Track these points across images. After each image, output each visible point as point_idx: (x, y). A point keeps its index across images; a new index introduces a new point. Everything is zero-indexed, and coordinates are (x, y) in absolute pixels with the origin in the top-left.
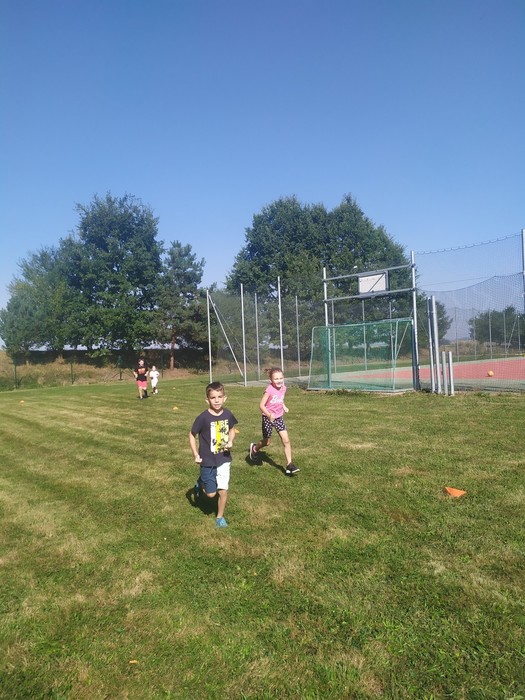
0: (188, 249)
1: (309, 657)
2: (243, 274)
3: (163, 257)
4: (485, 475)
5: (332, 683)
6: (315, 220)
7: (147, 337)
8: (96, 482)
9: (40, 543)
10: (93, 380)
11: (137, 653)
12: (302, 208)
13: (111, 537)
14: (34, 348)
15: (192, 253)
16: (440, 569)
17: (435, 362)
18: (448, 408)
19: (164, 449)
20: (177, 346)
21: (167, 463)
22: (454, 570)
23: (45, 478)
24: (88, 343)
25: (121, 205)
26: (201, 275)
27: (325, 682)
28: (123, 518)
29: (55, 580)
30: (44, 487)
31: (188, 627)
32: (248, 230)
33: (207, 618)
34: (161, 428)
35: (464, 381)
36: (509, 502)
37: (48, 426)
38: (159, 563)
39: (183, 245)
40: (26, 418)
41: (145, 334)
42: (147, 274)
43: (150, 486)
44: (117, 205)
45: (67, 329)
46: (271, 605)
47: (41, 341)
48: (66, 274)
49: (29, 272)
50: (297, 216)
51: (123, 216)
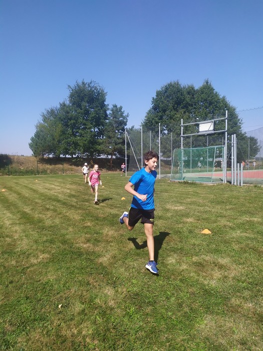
0: (121, 108)
2: (150, 121)
3: (108, 112)
10: (73, 172)
12: (182, 86)
15: (122, 110)
17: (234, 170)
18: (235, 192)
20: (114, 157)
24: (72, 154)
25: (89, 86)
26: (127, 121)
39: (118, 106)
41: (98, 151)
44: (87, 86)
47: (50, 152)
48: (62, 120)
49: (45, 119)
50: (179, 91)
51: (89, 91)
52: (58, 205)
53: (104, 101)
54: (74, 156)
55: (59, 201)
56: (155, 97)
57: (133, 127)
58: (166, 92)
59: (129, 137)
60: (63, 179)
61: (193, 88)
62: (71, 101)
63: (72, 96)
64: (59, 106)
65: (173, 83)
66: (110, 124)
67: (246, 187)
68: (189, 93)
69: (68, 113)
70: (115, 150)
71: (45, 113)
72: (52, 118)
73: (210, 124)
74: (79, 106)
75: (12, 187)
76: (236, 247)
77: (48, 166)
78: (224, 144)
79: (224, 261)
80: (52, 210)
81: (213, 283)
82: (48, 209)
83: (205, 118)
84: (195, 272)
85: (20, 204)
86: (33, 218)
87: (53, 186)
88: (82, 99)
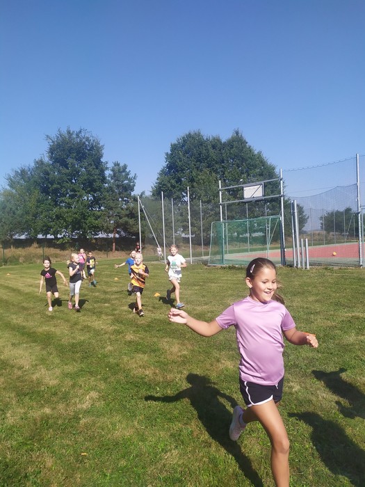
0: (125, 167)
1: (206, 449)
2: (164, 185)
3: (108, 173)
4: (329, 323)
5: (221, 467)
6: (214, 147)
7: (97, 229)
8: (60, 330)
9: (20, 373)
10: (59, 259)
11: (87, 449)
12: (205, 139)
13: (69, 368)
14: (16, 237)
15: (127, 170)
16: (297, 388)
17: (296, 246)
18: (305, 278)
19: (108, 307)
20: (117, 236)
21: (109, 317)
22: (306, 388)
23: (24, 327)
24: (55, 233)
25: (78, 136)
26: (134, 185)
27: (216, 466)
28: (78, 355)
29: (30, 398)
30: (23, 334)
31: (122, 430)
32: (167, 154)
33: (136, 423)
34: (105, 293)
35: (315, 259)
36: (345, 342)
37: (26, 291)
38: (103, 386)
39: (122, 165)
40: (10, 285)
41: (94, 227)
42: (96, 185)
43: (97, 333)
44: (74, 136)
45: (40, 223)
46: (180, 414)
47: (21, 232)
48: (38, 185)
49: (13, 183)
50: (201, 145)
51: (78, 144)
53: (102, 156)
54: (59, 236)
56: (170, 152)
57: (143, 193)
58: (183, 146)
59: (143, 207)
61: (219, 140)
62: (51, 158)
63: (52, 151)
64: (33, 165)
65: (192, 133)
66: (111, 189)
67: (314, 270)
69: (48, 174)
70: (118, 225)
71: (12, 174)
72: (22, 182)
74: (64, 164)
78: (280, 213)
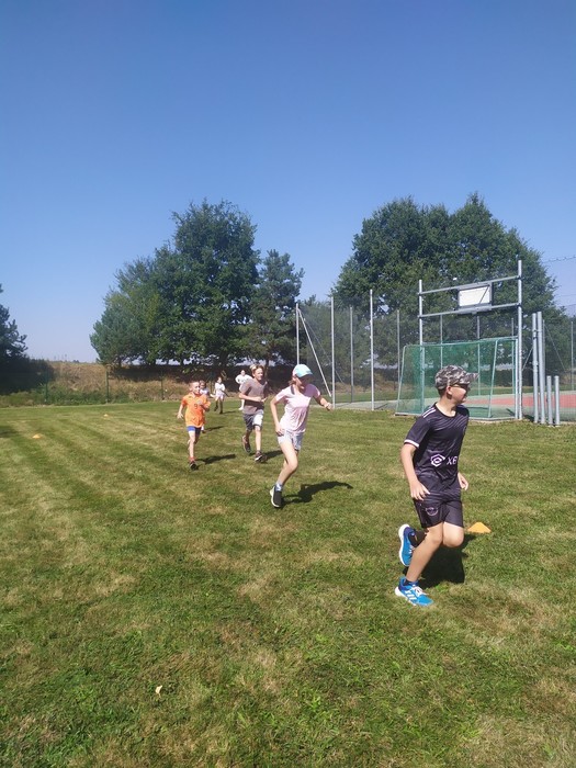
0: (287, 258)
2: (349, 285)
3: (259, 267)
12: (419, 211)
15: (290, 263)
18: (542, 440)
20: (272, 363)
24: (180, 358)
25: (218, 213)
26: (300, 286)
39: (281, 255)
41: (239, 350)
44: (213, 213)
47: (134, 355)
48: (160, 286)
49: (125, 284)
50: (412, 220)
51: (218, 224)
52: (151, 467)
53: (251, 243)
54: (186, 362)
55: (153, 459)
56: (361, 234)
57: (313, 298)
58: (384, 222)
59: (303, 321)
60: (162, 411)
61: (443, 213)
62: (179, 245)
63: (181, 235)
64: (153, 257)
65: (399, 203)
66: (264, 293)
67: (567, 429)
68: (434, 224)
69: (173, 270)
70: (274, 348)
71: (125, 271)
72: (139, 282)
73: (482, 290)
74: (197, 255)
75: (53, 430)
76: (548, 563)
77: (131, 385)
78: (516, 333)
79: (522, 595)
80: (140, 479)
81: (497, 644)
82: (131, 478)
83: (470, 278)
84: (456, 619)
85: (71, 466)
86: (100, 495)
87: (141, 427)
88: (203, 241)
